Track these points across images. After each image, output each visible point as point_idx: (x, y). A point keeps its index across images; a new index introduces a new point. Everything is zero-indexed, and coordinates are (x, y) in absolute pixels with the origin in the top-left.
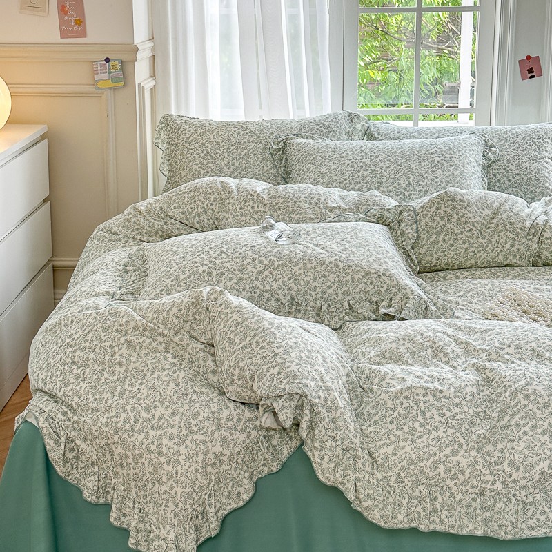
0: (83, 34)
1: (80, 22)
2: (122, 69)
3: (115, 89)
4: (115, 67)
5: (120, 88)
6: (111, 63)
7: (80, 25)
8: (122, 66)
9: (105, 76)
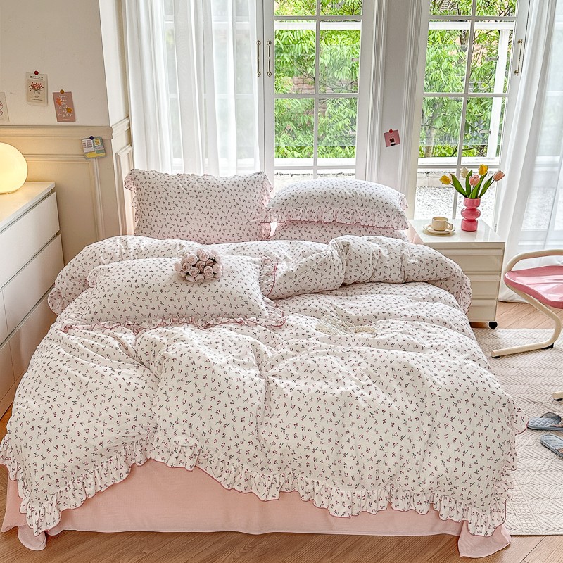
0: (73, 119)
1: (70, 110)
2: (103, 144)
3: (99, 158)
4: (98, 143)
5: (102, 157)
6: (94, 139)
7: (70, 113)
8: (102, 142)
9: (92, 149)
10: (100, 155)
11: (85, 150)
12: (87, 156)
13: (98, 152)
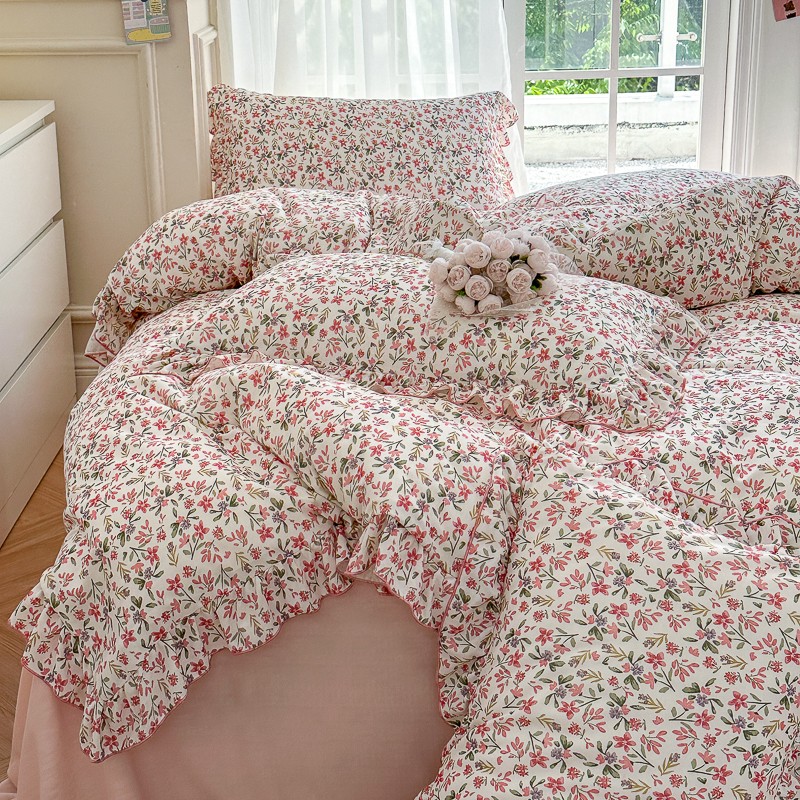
3: (158, 43)
4: (157, 9)
5: (166, 41)
6: (150, 2)
8: (168, 6)
9: (143, 22)
10: (160, 36)
11: (128, 24)
12: (132, 37)
13: (155, 30)
